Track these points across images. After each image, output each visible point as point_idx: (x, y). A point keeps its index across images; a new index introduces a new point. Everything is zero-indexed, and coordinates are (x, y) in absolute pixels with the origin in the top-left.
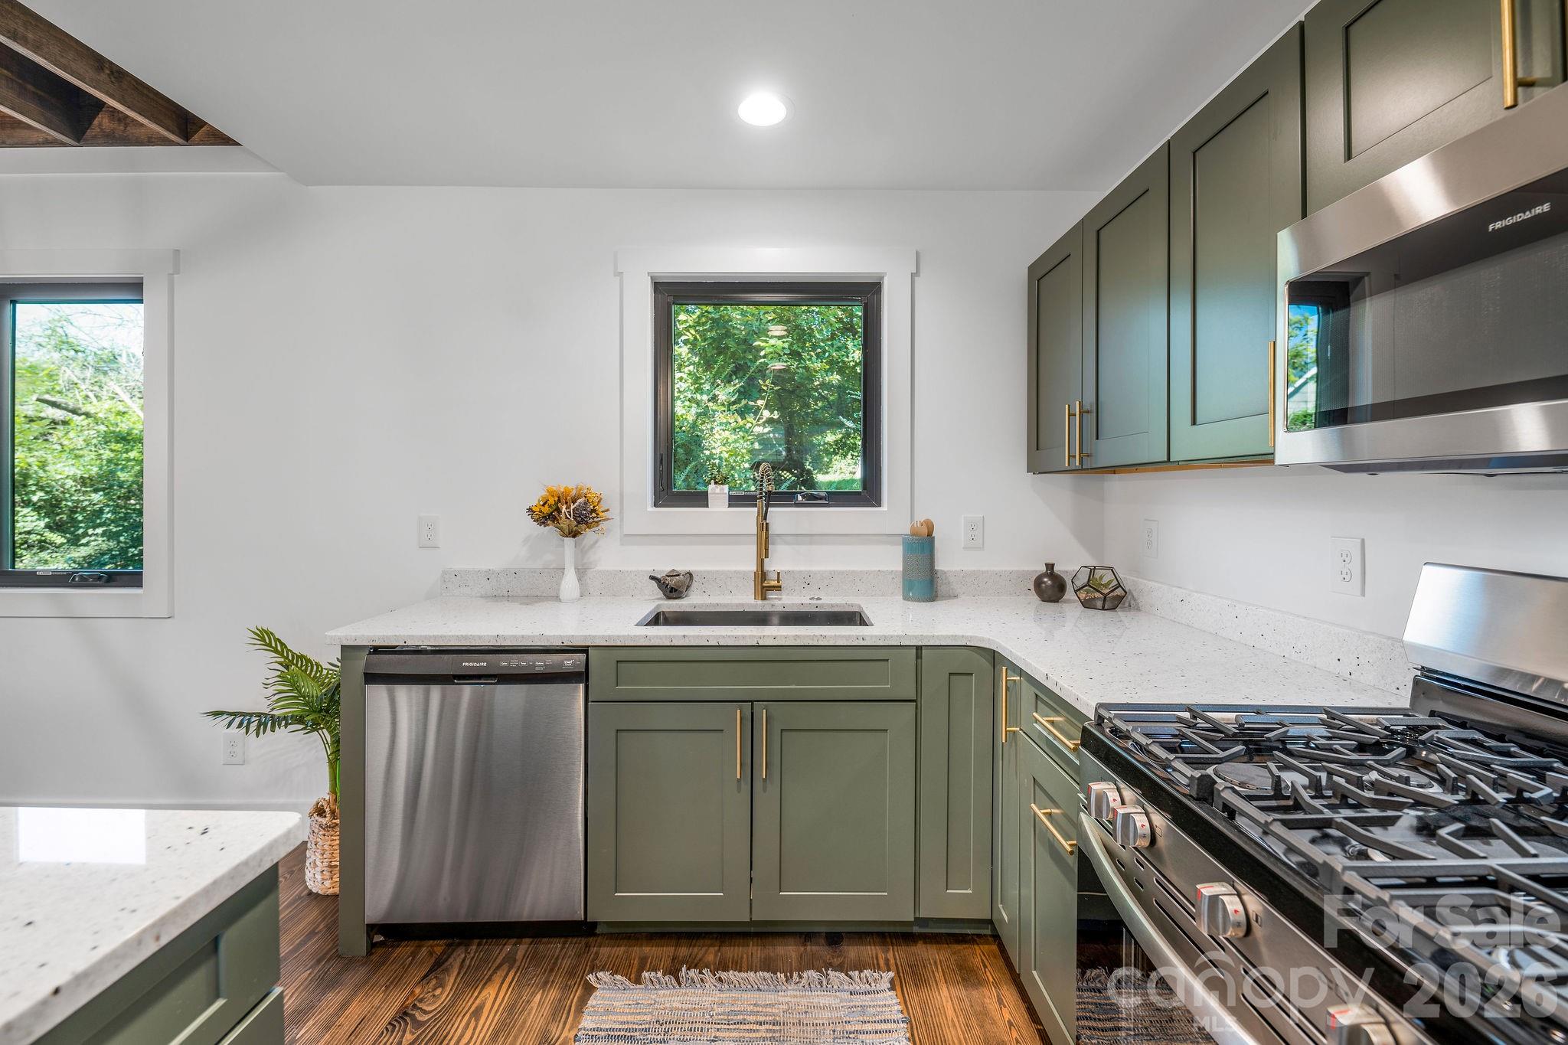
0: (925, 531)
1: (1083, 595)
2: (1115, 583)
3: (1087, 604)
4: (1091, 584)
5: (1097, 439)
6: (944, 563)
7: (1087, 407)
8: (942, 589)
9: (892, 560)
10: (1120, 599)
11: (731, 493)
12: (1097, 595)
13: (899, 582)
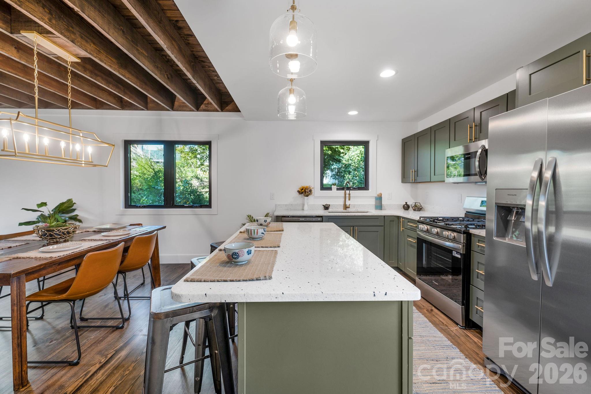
0: (380, 195)
1: (413, 208)
2: (420, 206)
3: (414, 210)
4: (415, 206)
5: (417, 176)
6: (383, 203)
7: (415, 171)
8: (383, 208)
9: (373, 202)
10: (421, 209)
11: (337, 187)
12: (417, 208)
13: (374, 207)
